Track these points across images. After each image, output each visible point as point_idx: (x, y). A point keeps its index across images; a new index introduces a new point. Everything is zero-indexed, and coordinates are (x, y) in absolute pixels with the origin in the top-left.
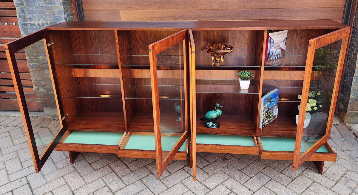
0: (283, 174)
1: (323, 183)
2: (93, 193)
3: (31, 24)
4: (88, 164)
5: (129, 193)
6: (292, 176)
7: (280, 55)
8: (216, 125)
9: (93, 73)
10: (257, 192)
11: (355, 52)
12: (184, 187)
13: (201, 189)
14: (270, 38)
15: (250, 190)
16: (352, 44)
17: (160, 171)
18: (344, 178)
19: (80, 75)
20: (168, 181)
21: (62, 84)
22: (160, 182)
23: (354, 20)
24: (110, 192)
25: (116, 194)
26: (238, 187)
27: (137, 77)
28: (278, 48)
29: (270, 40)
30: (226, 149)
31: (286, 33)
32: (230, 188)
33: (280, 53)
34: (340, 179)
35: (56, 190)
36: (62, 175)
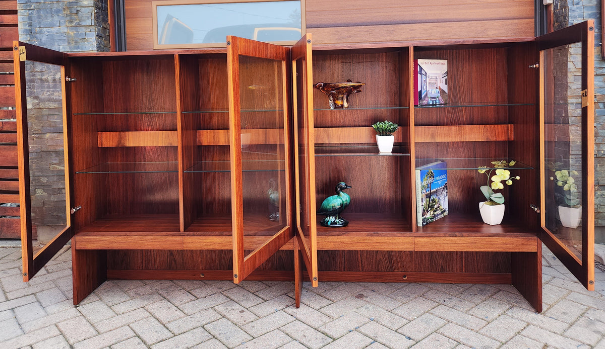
0: (470, 314)
1: (547, 326)
2: (110, 347)
3: (41, 79)
4: (105, 306)
5: (179, 345)
6: (487, 318)
7: (440, 98)
8: (342, 221)
9: (134, 139)
10: (423, 341)
11: (563, 115)
12: (284, 335)
13: (317, 338)
14: (420, 66)
15: (410, 338)
16: (558, 105)
17: (239, 273)
18: (583, 318)
19: (111, 144)
20: (253, 327)
21: (79, 152)
22: (240, 329)
23: (552, 68)
24: (143, 344)
25: (153, 347)
26: (386, 334)
27: (205, 144)
28: (435, 86)
29: (421, 71)
30: (357, 242)
31: (444, 64)
32: (372, 336)
33: (439, 95)
34: (577, 320)
35: (40, 344)
36: (55, 322)
